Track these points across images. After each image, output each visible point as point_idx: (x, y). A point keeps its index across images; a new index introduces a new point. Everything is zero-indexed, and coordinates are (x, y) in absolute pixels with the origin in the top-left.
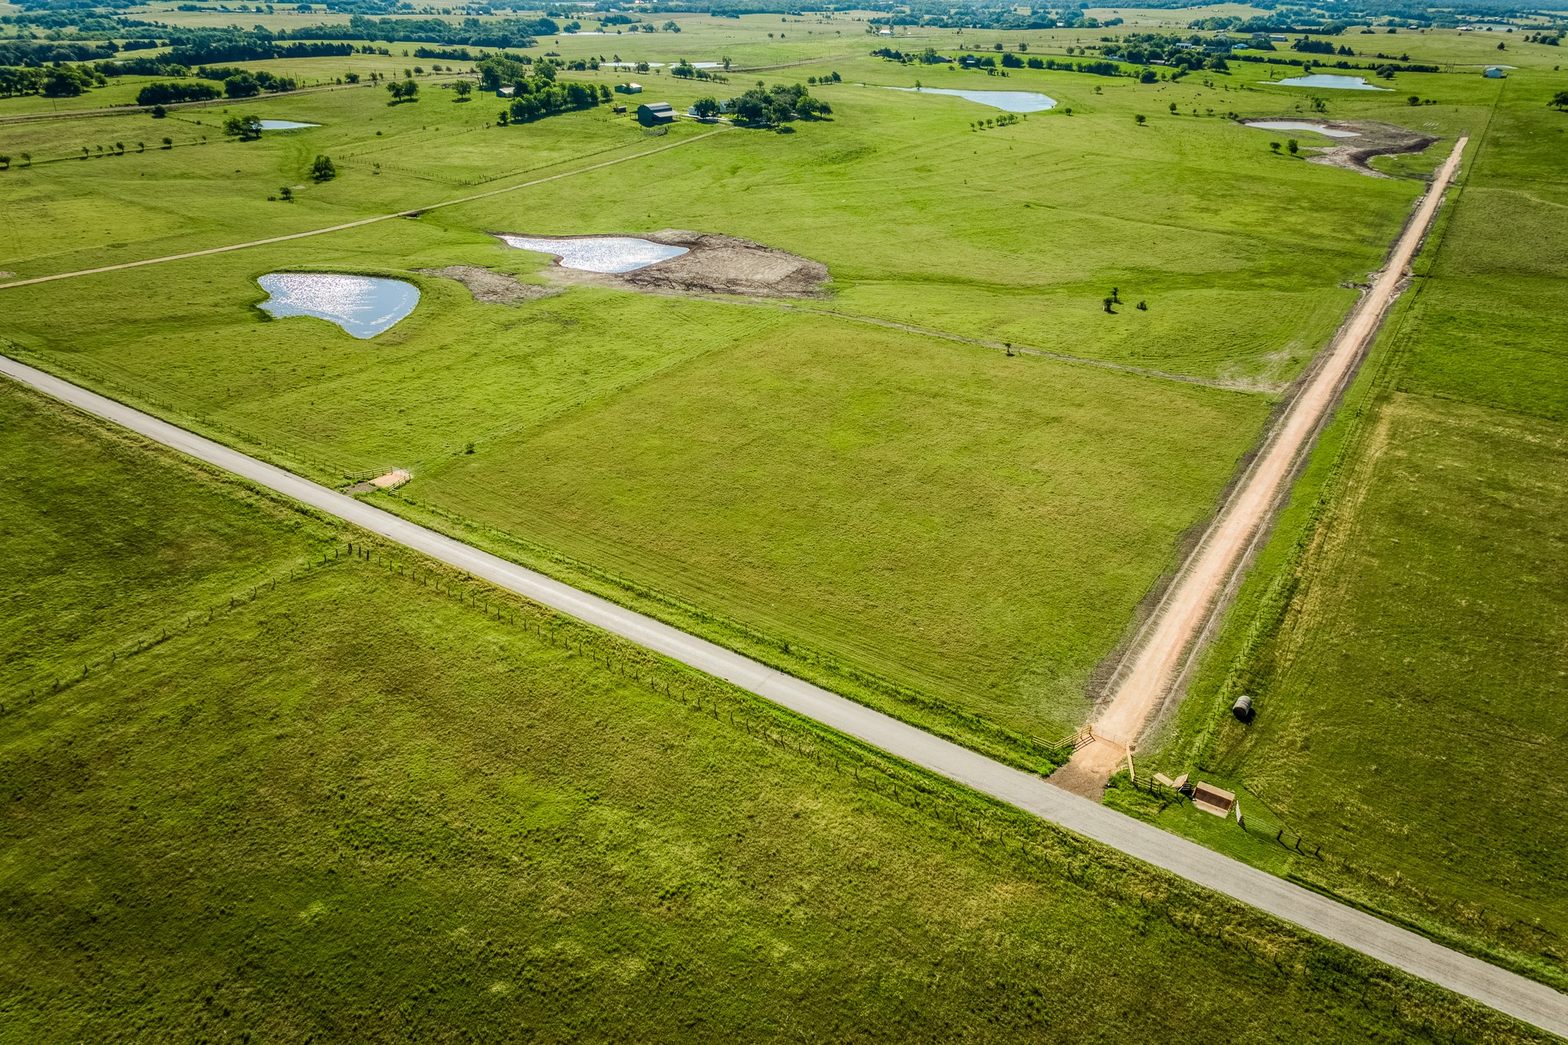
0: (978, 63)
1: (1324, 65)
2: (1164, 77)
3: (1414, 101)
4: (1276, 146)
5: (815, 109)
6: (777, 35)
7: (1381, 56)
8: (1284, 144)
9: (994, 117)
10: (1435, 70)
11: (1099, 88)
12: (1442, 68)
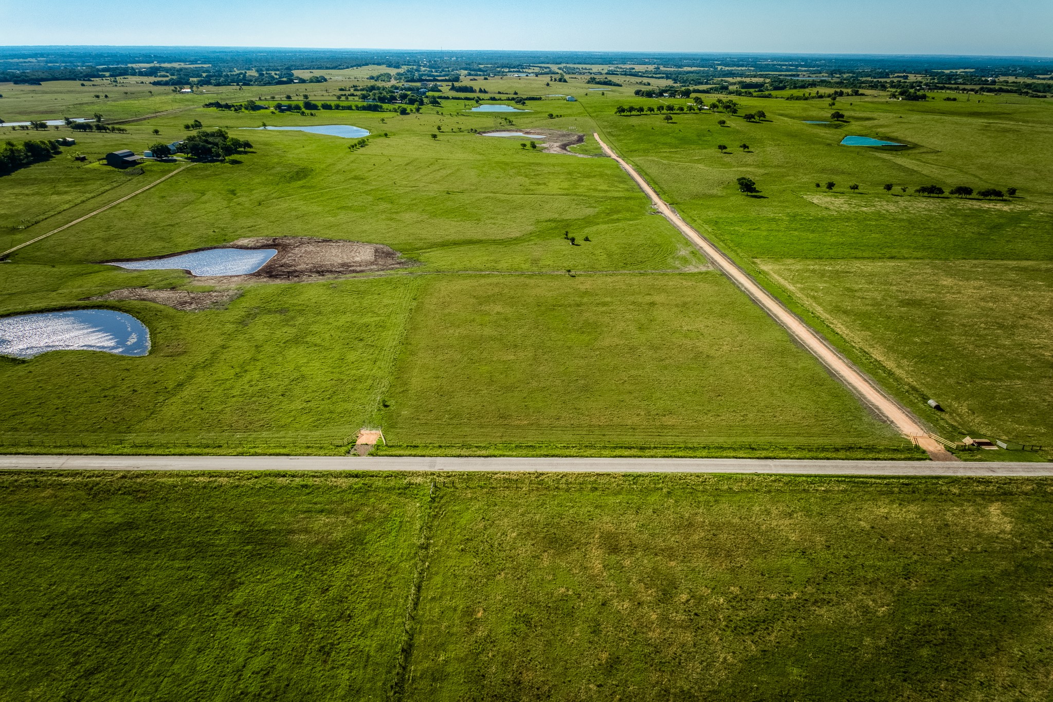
0: (289, 108)
1: (483, 99)
2: (412, 110)
3: (551, 116)
4: (524, 145)
5: (240, 146)
6: (102, 95)
7: (499, 93)
8: (528, 144)
9: (356, 142)
10: (540, 99)
11: (383, 120)
12: (543, 97)
